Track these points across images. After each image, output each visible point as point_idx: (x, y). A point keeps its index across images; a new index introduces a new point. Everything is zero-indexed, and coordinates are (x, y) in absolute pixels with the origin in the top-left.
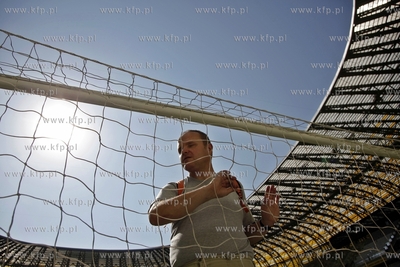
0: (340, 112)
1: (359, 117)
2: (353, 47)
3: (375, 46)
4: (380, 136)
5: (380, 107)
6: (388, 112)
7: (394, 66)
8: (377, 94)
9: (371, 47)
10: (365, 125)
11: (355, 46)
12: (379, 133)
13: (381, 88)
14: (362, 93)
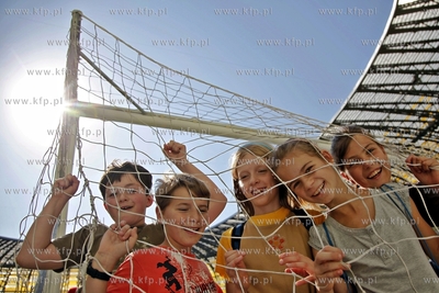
0: (376, 91)
1: (395, 98)
2: (395, 22)
3: (418, 22)
4: (415, 118)
5: (418, 88)
6: (426, 93)
7: (435, 45)
8: (416, 73)
9: (414, 22)
10: (401, 107)
11: (399, 20)
12: (414, 115)
13: (420, 67)
14: (401, 72)
